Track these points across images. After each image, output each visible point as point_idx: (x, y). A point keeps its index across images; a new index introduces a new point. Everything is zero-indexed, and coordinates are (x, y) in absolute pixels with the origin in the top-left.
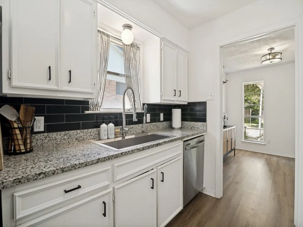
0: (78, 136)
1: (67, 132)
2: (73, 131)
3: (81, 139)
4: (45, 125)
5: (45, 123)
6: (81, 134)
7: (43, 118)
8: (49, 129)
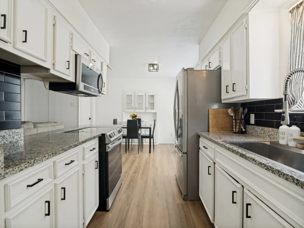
0: (269, 133)
1: (263, 128)
2: (267, 128)
3: (272, 137)
4: (255, 120)
5: (255, 118)
6: (272, 132)
7: (254, 114)
8: (257, 123)
